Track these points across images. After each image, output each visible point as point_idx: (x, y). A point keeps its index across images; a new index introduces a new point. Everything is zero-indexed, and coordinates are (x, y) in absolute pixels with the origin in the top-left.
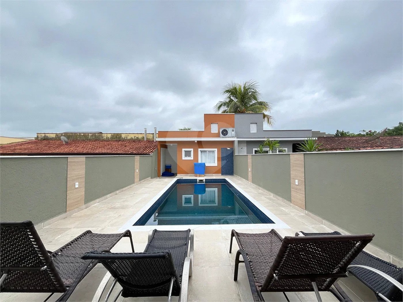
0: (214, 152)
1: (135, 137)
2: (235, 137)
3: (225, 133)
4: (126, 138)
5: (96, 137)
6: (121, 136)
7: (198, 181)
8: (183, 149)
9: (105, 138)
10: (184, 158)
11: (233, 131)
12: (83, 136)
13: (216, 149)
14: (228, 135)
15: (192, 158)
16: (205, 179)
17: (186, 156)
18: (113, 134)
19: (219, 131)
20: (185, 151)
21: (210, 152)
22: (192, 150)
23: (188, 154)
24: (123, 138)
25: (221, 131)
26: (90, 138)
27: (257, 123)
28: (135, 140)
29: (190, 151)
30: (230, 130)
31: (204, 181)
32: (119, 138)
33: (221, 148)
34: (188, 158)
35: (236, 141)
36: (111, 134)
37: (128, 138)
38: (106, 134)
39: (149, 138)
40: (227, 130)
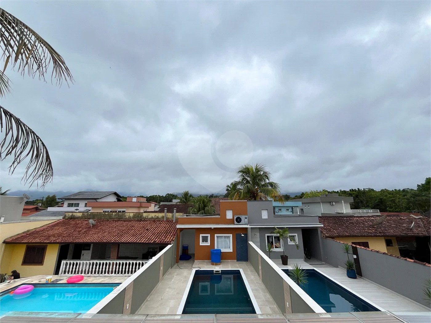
0: (229, 237)
1: (155, 216)
2: (248, 224)
3: (239, 220)
4: (147, 217)
5: (119, 216)
6: (142, 215)
7: (214, 272)
8: (200, 235)
9: (128, 217)
10: (201, 244)
11: (246, 218)
12: (107, 215)
13: (231, 235)
14: (241, 222)
15: (208, 244)
16: (221, 270)
17: (203, 241)
18: (135, 213)
19: (233, 217)
20: (203, 237)
21: (225, 237)
22: (209, 235)
23: (205, 239)
24: (144, 217)
25: (235, 218)
26: (113, 217)
27: (267, 210)
28: (155, 219)
29: (207, 237)
30: (243, 218)
31: (220, 272)
32: (141, 217)
33: (236, 234)
34: (205, 244)
35: (249, 228)
36: (133, 214)
37: (149, 217)
38: (129, 214)
39: (168, 217)
40: (241, 218)
